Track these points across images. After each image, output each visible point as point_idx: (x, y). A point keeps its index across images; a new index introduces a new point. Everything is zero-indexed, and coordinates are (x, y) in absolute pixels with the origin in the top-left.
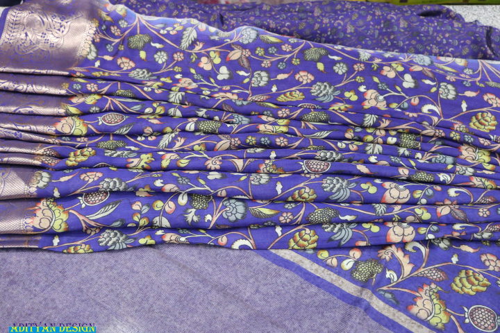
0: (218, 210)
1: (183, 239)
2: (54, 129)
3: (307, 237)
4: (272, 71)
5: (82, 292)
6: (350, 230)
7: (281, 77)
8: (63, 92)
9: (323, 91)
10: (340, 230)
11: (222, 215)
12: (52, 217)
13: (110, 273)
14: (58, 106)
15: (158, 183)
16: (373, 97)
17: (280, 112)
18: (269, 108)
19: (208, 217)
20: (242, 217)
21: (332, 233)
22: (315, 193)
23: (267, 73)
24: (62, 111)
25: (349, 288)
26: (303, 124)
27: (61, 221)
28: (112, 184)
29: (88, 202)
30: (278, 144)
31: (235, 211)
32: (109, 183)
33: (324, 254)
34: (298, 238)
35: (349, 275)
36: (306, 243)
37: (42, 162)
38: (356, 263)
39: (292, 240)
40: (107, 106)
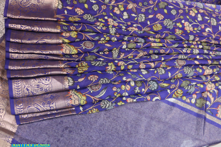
0: (147, 87)
1: (135, 100)
2: (62, 52)
3: (179, 92)
4: (146, 14)
5: (101, 130)
6: (194, 88)
7: (151, 16)
8: (59, 31)
9: (168, 23)
10: (190, 88)
11: (149, 88)
12: (78, 99)
13: (109, 120)
14: (58, 39)
15: (124, 79)
16: (187, 25)
17: (156, 36)
18: (152, 34)
19: (143, 90)
20: (157, 89)
21: (188, 90)
22: (182, 75)
23: (144, 15)
24: (61, 41)
25: (196, 110)
26: (166, 41)
27: (83, 100)
28: (104, 81)
29: (93, 90)
30: (161, 52)
31: (154, 86)
32: (103, 81)
33: (184, 98)
34: (176, 93)
35: (194, 105)
36: (179, 95)
37: (67, 72)
38: (196, 100)
39: (174, 95)
40: (84, 38)
